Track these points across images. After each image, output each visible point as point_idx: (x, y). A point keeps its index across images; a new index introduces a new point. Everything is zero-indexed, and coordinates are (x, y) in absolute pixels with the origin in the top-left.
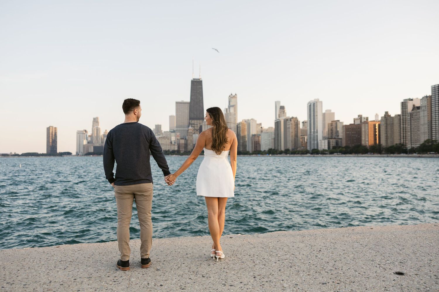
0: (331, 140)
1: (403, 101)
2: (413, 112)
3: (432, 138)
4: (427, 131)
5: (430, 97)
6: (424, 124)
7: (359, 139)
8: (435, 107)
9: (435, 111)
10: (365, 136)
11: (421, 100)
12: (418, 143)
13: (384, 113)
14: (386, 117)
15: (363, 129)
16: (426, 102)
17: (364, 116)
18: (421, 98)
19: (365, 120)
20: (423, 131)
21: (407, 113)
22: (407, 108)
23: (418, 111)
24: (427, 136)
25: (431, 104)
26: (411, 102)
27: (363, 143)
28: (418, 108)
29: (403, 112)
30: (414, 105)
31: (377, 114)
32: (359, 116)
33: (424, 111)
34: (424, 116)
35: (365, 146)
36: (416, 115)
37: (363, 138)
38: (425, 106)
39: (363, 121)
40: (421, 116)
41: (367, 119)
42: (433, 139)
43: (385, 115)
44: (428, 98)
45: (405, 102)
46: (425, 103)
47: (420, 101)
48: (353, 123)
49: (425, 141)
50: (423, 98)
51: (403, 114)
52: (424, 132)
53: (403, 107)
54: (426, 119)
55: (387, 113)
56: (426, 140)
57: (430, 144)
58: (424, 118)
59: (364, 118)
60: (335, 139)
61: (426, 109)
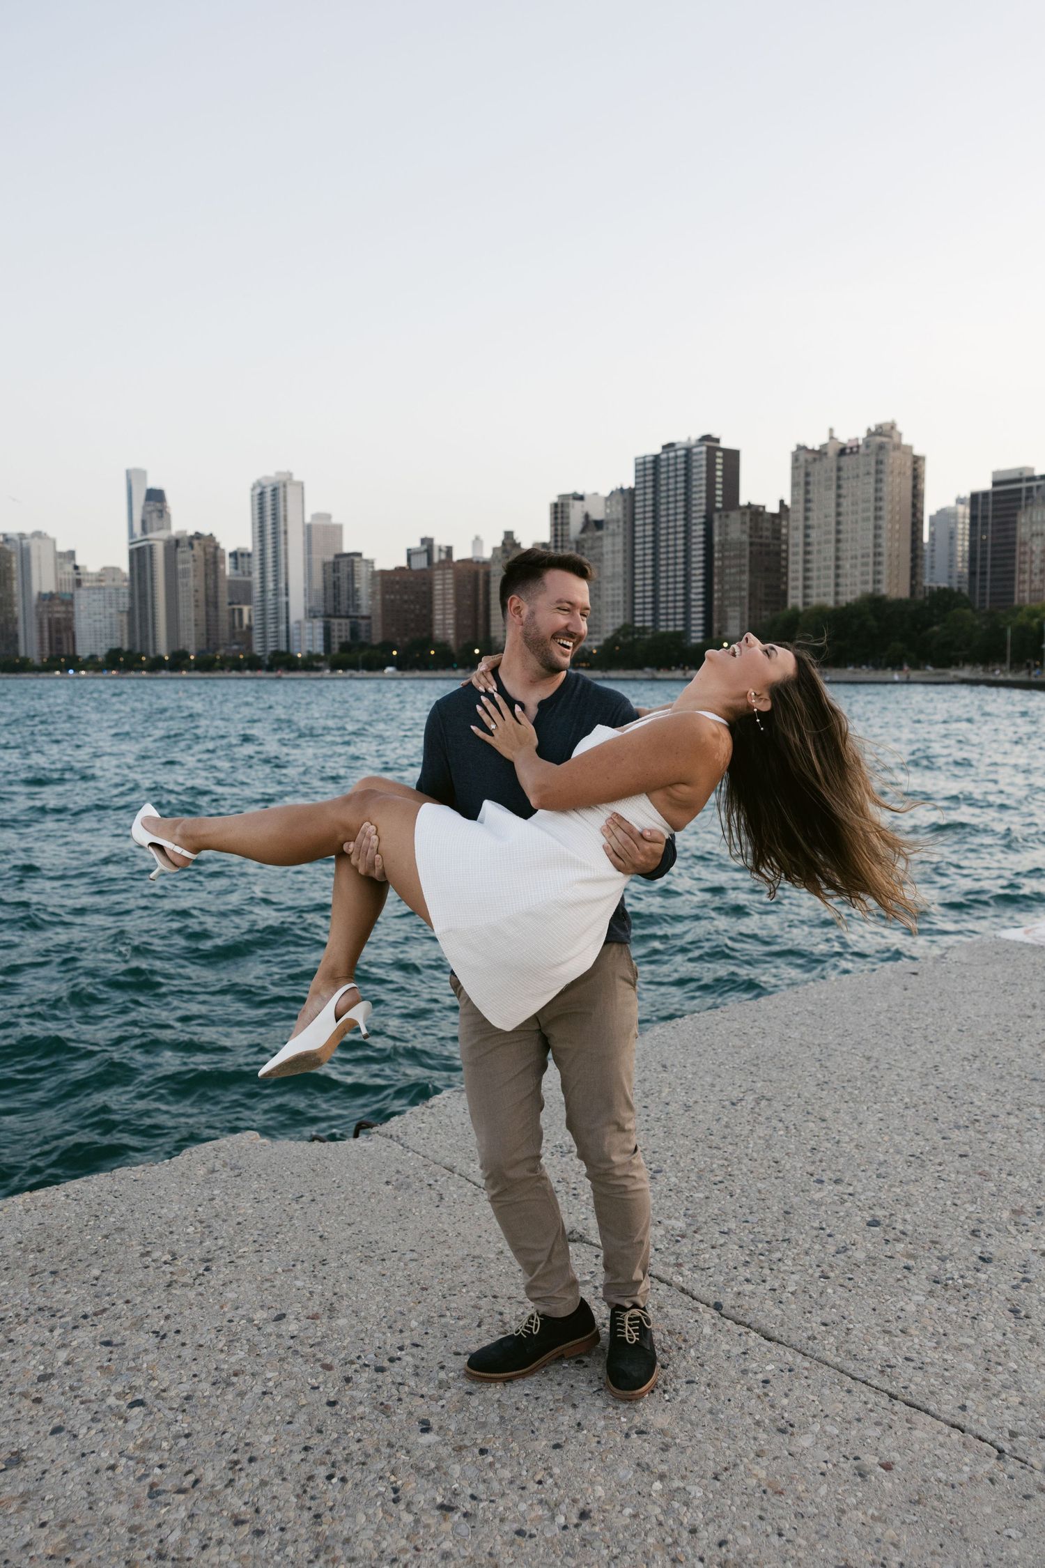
0: (335, 621)
1: (555, 500)
2: (584, 536)
3: (634, 622)
4: (621, 599)
5: (632, 492)
6: (614, 575)
7: (426, 620)
8: (645, 524)
9: (645, 536)
10: (444, 609)
11: (607, 499)
12: (596, 636)
13: (501, 537)
14: (508, 547)
15: (438, 587)
16: (620, 508)
17: (440, 541)
18: (606, 493)
19: (443, 556)
20: (610, 599)
21: (568, 541)
22: (568, 524)
23: (599, 533)
24: (621, 613)
25: (634, 514)
26: (578, 504)
27: (437, 632)
28: (599, 525)
29: (556, 535)
30: (587, 516)
31: (477, 538)
32: (423, 541)
33: (613, 535)
34: (613, 552)
35: (445, 644)
36: (592, 548)
37: (438, 617)
38: (618, 521)
39: (436, 559)
40: (604, 550)
41: (449, 551)
42: (637, 625)
43: (504, 544)
44: (627, 496)
45: (562, 505)
46: (618, 511)
47: (602, 503)
48: (404, 563)
49: (618, 631)
50: (612, 493)
51: (556, 541)
52: (613, 603)
53: (556, 518)
54: (619, 559)
55: (509, 535)
56: (617, 627)
57: (630, 638)
58: (614, 559)
59: (440, 550)
60: (348, 617)
61: (621, 530)
